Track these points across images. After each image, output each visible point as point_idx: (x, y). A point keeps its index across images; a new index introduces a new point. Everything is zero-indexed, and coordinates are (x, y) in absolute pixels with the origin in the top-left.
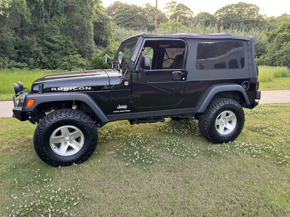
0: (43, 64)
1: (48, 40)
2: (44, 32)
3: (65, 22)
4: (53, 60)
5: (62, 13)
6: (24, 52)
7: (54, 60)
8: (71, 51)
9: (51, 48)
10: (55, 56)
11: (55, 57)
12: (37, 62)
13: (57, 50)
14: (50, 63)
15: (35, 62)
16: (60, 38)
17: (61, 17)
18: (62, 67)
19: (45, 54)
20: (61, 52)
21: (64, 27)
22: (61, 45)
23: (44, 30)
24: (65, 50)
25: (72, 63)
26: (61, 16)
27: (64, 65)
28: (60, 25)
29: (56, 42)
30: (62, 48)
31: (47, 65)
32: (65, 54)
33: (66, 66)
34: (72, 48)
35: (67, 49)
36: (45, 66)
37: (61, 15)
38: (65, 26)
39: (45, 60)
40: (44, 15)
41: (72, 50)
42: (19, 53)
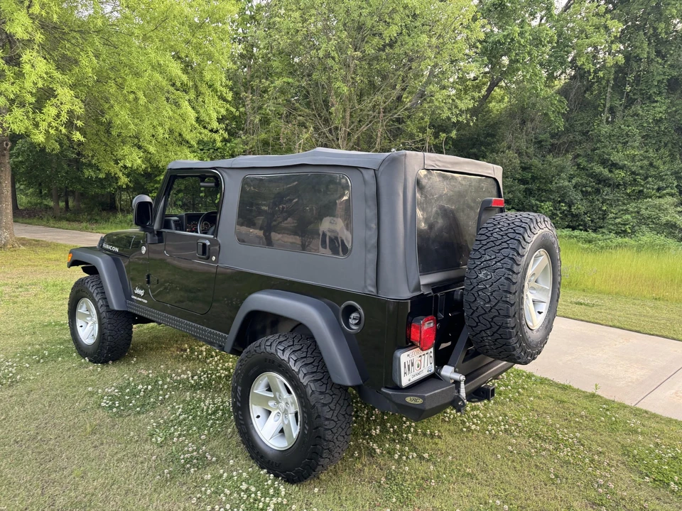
0: (573, 216)
1: (604, 162)
2: (598, 145)
3: (661, 115)
4: (600, 209)
5: (660, 93)
6: (539, 189)
7: (604, 208)
8: (656, 187)
9: (604, 181)
10: (609, 200)
11: (608, 202)
12: (558, 212)
13: (619, 185)
14: (592, 215)
15: (555, 212)
16: (635, 156)
17: (655, 105)
18: (612, 228)
19: (585, 194)
20: (628, 191)
21: (657, 128)
22: (633, 173)
23: (600, 141)
24: (642, 186)
25: (644, 218)
26: (657, 102)
27: (619, 223)
28: (645, 125)
29: (622, 168)
30: (635, 180)
31: (582, 220)
32: (640, 195)
33: (625, 225)
34: (662, 180)
35: (648, 183)
36: (576, 221)
37: (658, 98)
38: (659, 127)
39: (580, 207)
40: (608, 105)
41: (661, 184)
42: (529, 192)
